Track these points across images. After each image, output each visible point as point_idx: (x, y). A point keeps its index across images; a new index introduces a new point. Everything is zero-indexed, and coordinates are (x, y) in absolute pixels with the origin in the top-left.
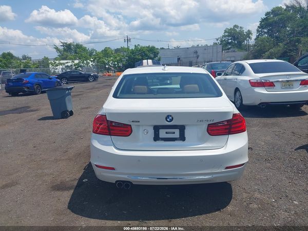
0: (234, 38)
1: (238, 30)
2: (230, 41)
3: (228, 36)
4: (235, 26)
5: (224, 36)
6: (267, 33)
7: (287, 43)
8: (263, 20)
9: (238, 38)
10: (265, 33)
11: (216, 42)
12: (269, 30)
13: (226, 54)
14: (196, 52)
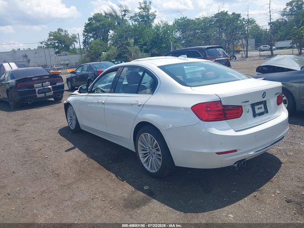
0: (60, 42)
1: (63, 34)
2: (57, 44)
3: (54, 39)
4: (59, 30)
5: (49, 40)
6: (93, 37)
7: (120, 46)
8: (87, 25)
9: (64, 42)
10: (91, 37)
11: (41, 45)
12: (94, 35)
13: (60, 57)
14: (26, 56)
